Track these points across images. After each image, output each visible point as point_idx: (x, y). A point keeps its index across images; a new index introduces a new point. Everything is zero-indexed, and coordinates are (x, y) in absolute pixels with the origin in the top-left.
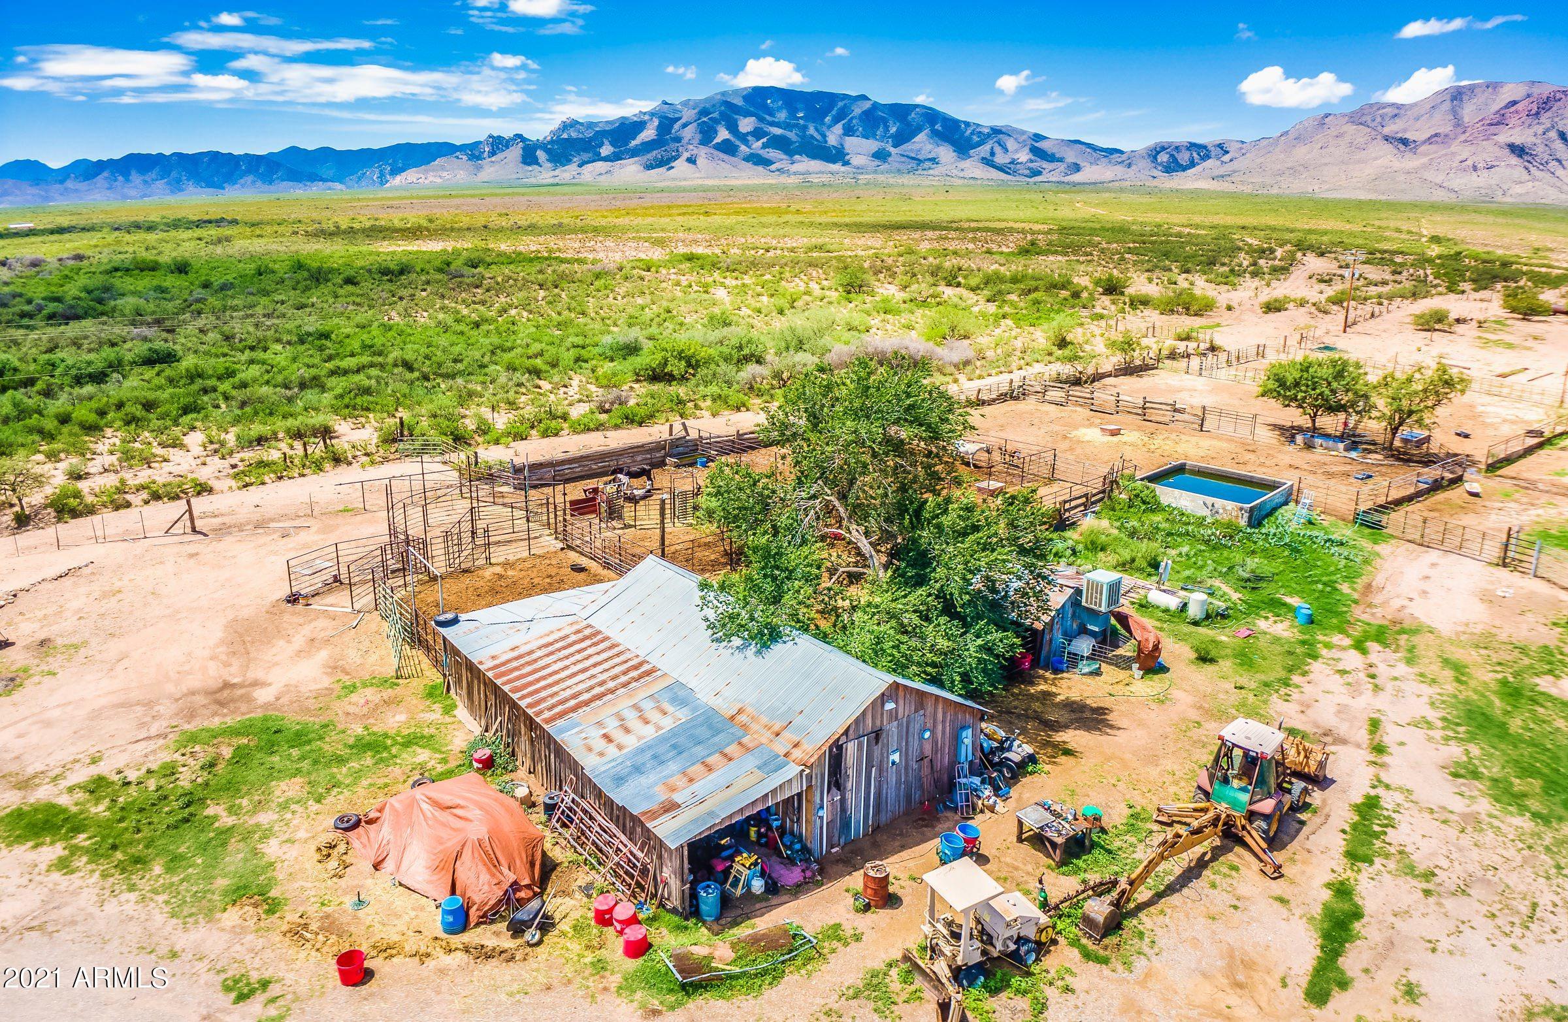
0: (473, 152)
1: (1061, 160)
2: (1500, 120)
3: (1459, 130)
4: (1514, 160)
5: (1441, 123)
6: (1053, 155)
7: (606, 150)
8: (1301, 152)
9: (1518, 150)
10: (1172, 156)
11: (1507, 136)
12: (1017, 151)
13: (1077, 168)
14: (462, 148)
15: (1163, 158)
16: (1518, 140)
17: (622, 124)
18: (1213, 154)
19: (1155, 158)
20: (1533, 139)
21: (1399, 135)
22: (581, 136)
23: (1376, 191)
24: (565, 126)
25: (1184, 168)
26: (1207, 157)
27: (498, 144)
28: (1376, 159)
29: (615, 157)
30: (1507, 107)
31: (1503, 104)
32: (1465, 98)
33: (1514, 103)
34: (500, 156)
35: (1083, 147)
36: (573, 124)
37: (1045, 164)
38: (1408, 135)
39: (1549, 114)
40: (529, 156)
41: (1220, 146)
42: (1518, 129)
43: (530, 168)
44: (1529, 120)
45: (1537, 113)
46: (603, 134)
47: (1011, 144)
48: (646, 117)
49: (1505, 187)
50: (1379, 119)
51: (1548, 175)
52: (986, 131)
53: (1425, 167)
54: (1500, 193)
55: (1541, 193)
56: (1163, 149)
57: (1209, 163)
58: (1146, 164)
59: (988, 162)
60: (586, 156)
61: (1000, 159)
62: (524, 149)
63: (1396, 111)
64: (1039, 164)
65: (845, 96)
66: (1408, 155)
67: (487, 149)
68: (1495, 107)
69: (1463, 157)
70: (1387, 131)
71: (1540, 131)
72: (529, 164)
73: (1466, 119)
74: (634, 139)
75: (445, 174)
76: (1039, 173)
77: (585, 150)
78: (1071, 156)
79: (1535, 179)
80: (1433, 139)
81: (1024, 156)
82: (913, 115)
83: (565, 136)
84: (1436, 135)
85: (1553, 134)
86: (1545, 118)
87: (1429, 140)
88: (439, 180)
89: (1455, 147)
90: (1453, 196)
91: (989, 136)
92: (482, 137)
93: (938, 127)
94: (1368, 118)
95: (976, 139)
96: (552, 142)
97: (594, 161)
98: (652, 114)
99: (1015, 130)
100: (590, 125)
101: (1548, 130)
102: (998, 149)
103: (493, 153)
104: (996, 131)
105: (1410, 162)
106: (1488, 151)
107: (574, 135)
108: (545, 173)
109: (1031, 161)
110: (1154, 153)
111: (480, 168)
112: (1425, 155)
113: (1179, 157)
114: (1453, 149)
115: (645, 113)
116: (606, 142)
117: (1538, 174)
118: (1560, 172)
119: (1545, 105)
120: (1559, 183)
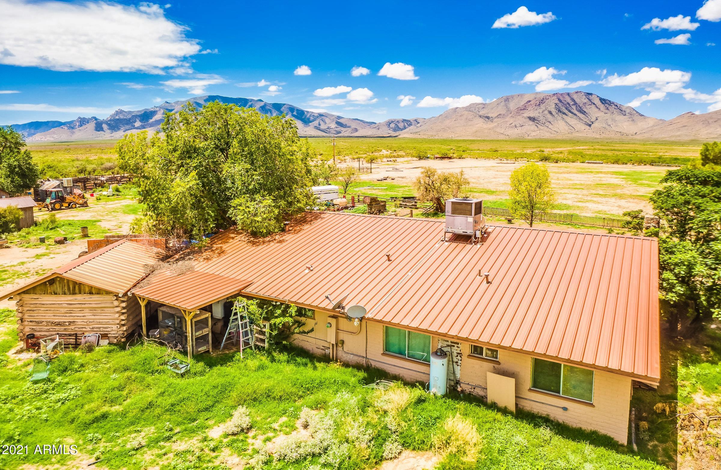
0: (70, 125)
1: (349, 127)
2: (524, 108)
3: (509, 113)
4: (531, 123)
5: (501, 110)
6: (346, 125)
7: (138, 124)
8: (447, 122)
9: (532, 119)
10: (396, 124)
11: (527, 114)
12: (330, 123)
13: (356, 130)
14: (64, 124)
15: (392, 125)
16: (532, 115)
17: (145, 112)
18: (413, 124)
19: (389, 125)
20: (539, 115)
21: (486, 115)
22: (125, 118)
23: (476, 137)
24: (117, 113)
25: (402, 130)
26: (410, 125)
27: (83, 121)
28: (477, 124)
29: (143, 127)
30: (527, 103)
31: (526, 102)
32: (510, 100)
33: (530, 101)
34: (84, 127)
35: (359, 122)
36: (121, 112)
37: (342, 129)
38: (490, 115)
39: (544, 104)
40: (99, 127)
41: (416, 120)
42: (532, 111)
43: (99, 133)
44: (536, 107)
45: (539, 105)
46: (136, 116)
47: (327, 120)
48: (158, 109)
49: (528, 133)
50: (477, 109)
51: (546, 128)
52: (316, 115)
53: (496, 127)
54: (527, 135)
55: (543, 135)
56: (392, 122)
57: (411, 127)
58: (386, 128)
59: (317, 128)
60: (127, 127)
61: (323, 127)
62: (96, 124)
63: (484, 106)
64: (340, 129)
65: (252, 100)
66: (489, 122)
67: (77, 124)
68: (522, 103)
69: (511, 122)
70: (480, 113)
71: (541, 111)
72: (99, 131)
73: (511, 108)
74: (151, 119)
75: (55, 136)
76: (340, 132)
77: (127, 124)
78: (354, 125)
79: (540, 130)
80: (499, 116)
81: (333, 125)
82: (283, 108)
83: (117, 117)
84: (500, 115)
85: (546, 112)
86: (542, 106)
87: (497, 117)
88: (52, 139)
89: (507, 119)
90: (507, 137)
91: (318, 117)
92: (75, 118)
93: (295, 113)
94: (473, 109)
95: (312, 118)
96: (110, 120)
97: (131, 129)
98: (161, 107)
99: (329, 114)
100: (130, 112)
101: (544, 111)
102: (322, 123)
103: (81, 126)
104: (321, 115)
105: (491, 125)
106: (520, 120)
107: (122, 117)
108: (107, 135)
109: (337, 128)
110: (389, 123)
111: (73, 133)
112: (496, 122)
113: (399, 125)
114: (507, 120)
115: (157, 107)
116: (138, 120)
117: (541, 127)
118: (550, 126)
119: (542, 101)
120: (550, 131)
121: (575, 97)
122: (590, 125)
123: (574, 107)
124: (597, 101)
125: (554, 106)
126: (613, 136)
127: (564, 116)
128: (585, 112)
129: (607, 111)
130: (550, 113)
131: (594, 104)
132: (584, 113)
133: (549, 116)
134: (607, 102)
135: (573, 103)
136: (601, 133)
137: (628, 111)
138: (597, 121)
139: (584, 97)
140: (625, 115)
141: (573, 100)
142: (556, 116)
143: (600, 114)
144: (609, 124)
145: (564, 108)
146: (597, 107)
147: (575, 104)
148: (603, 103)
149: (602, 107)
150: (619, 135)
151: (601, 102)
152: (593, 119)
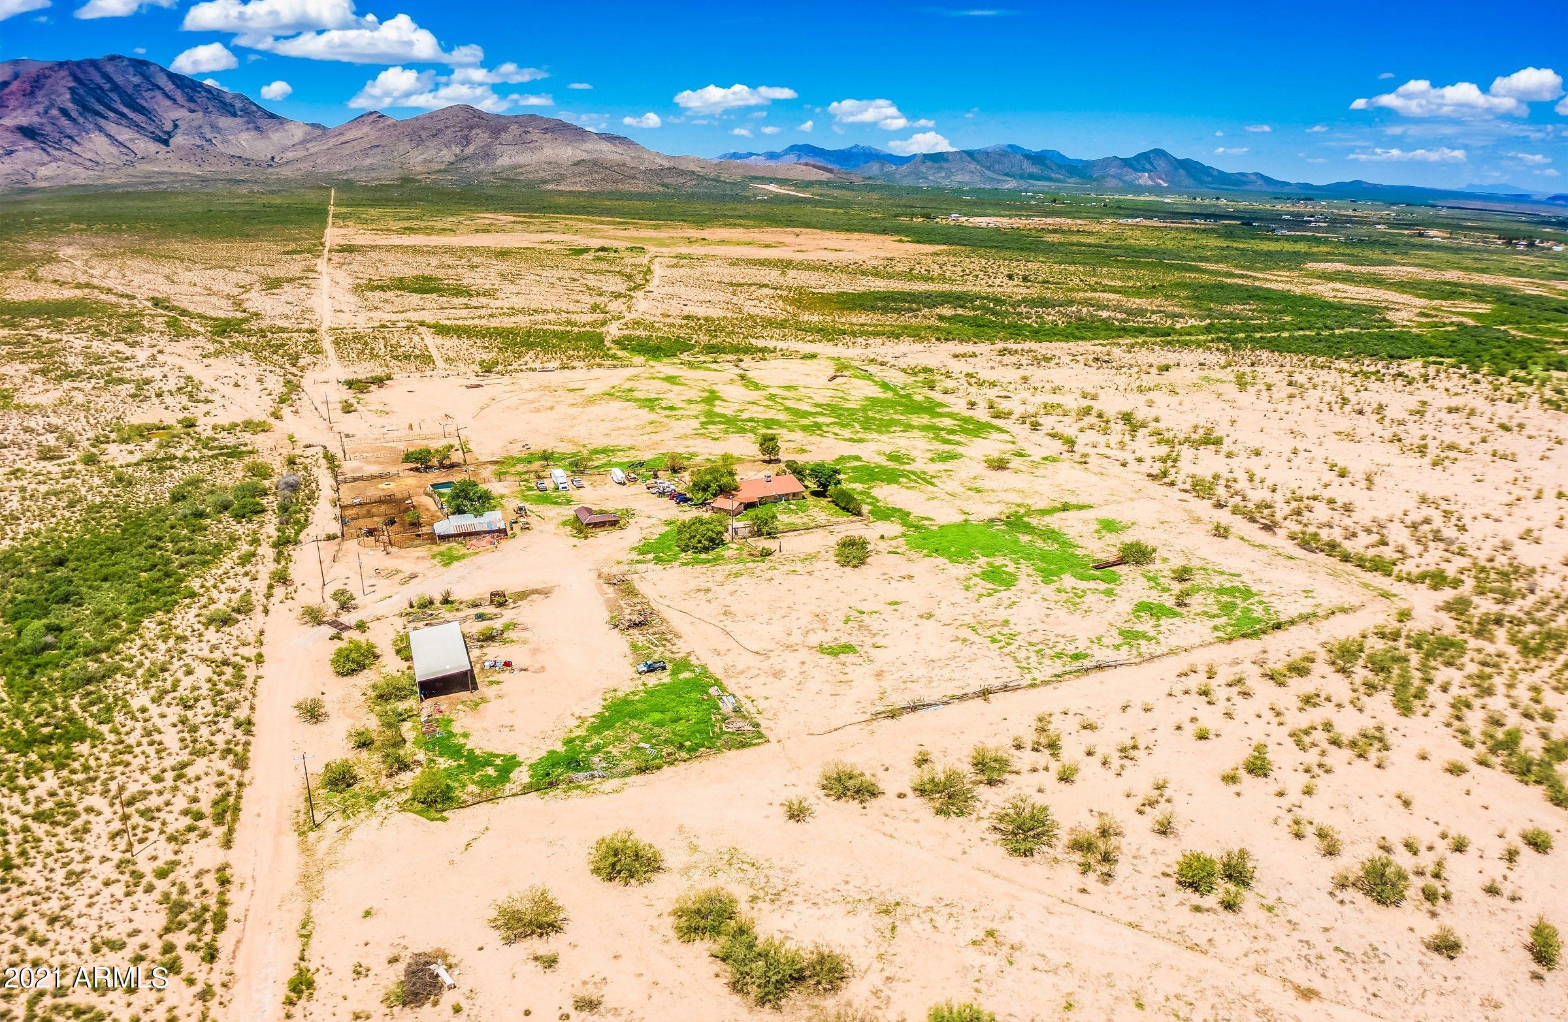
4: (29, 143)
9: (28, 132)
11: (12, 118)
16: (23, 122)
20: (37, 119)
33: (9, 83)
39: (43, 92)
42: (19, 111)
44: (26, 100)
49: (32, 171)
51: (66, 154)
54: (29, 177)
55: (67, 174)
71: (41, 110)
79: (56, 160)
85: (54, 112)
86: (41, 96)
101: (48, 108)
117: (57, 153)
118: (75, 149)
119: (36, 84)
120: (80, 160)
121: (110, 69)
122: (166, 143)
123: (114, 96)
124: (163, 81)
125: (68, 96)
126: (228, 168)
127: (98, 119)
128: (144, 108)
129: (192, 105)
130: (64, 112)
131: (159, 88)
132: (141, 110)
133: (64, 122)
134: (187, 82)
135: (107, 86)
136: (200, 162)
137: (238, 104)
138: (180, 131)
139: (131, 70)
140: (235, 115)
141: (109, 79)
142: (81, 120)
143: (180, 114)
144: (209, 136)
145: (92, 100)
146: (169, 97)
147: (116, 87)
148: (178, 86)
149: (178, 95)
150: (239, 165)
151: (174, 83)
152: (168, 126)
